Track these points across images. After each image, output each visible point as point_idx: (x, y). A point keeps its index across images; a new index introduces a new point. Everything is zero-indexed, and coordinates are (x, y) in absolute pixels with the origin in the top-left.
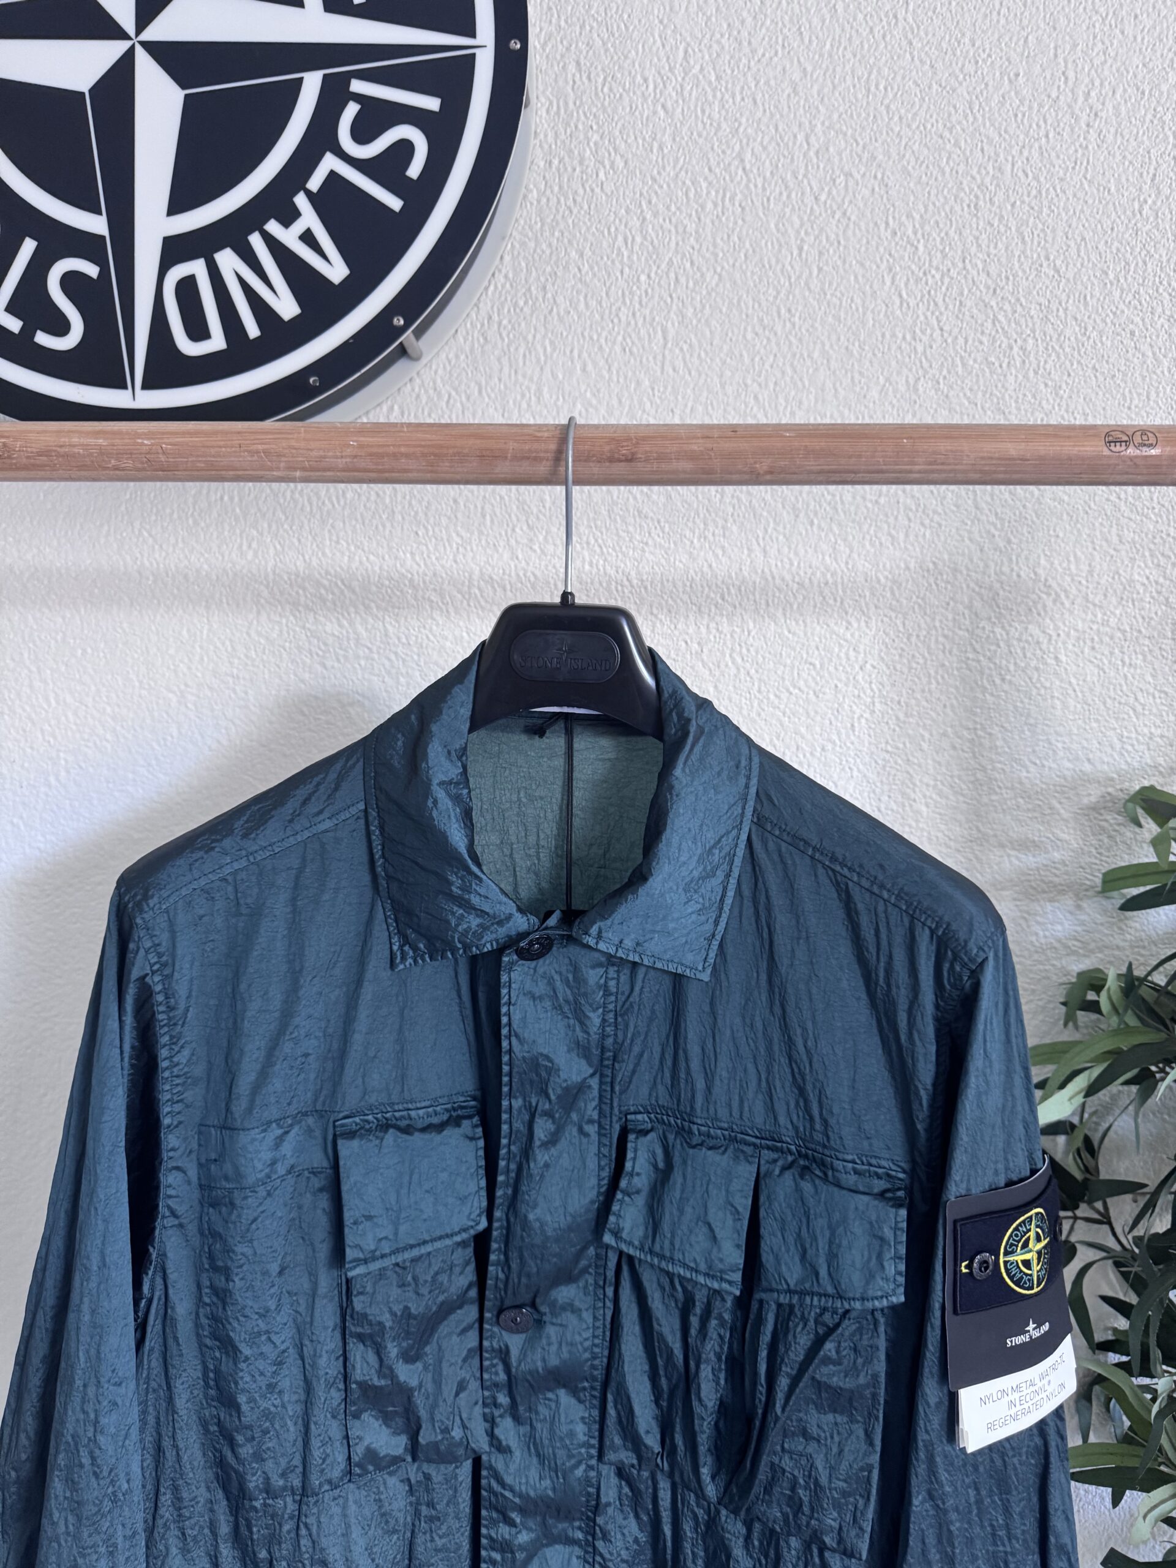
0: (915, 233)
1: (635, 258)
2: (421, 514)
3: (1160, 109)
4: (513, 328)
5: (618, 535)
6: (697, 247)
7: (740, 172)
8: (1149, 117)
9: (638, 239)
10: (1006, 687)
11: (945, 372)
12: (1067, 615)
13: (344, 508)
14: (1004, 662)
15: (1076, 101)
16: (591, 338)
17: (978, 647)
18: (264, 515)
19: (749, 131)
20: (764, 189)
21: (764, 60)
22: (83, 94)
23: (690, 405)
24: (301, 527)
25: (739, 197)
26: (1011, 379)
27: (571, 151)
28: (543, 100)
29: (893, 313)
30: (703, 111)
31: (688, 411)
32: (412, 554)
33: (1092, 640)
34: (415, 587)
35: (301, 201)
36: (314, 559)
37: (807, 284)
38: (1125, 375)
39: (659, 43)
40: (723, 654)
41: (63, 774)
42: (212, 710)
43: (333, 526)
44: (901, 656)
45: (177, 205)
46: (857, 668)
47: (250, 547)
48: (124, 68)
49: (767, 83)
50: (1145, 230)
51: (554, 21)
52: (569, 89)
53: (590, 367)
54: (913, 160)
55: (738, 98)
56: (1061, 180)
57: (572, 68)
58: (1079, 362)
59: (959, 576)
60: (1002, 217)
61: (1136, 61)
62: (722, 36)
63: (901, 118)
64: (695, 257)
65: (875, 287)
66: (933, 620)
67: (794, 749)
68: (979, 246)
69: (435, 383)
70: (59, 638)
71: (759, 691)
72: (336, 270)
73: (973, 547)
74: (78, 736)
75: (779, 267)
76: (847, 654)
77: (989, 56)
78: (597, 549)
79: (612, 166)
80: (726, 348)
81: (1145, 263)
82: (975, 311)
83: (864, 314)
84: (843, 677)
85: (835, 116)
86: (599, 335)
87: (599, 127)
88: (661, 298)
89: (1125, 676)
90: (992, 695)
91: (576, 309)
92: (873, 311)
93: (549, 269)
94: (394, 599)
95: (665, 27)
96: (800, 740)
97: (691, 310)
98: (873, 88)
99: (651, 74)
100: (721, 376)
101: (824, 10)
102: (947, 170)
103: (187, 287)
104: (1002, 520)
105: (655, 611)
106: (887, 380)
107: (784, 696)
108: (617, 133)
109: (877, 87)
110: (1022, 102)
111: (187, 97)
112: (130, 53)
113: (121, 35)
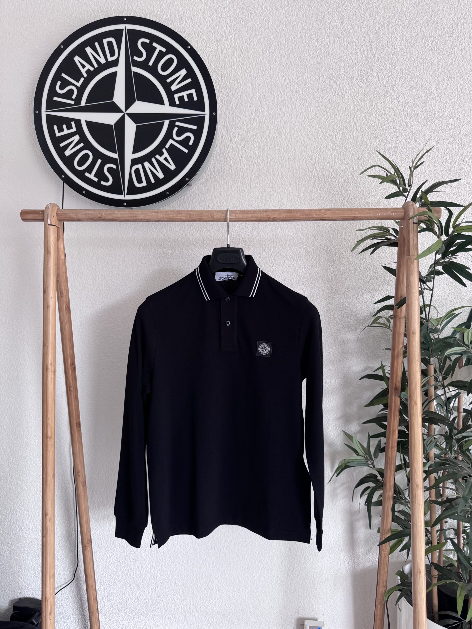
0: (312, 153)
1: (243, 160)
3: (371, 122)
4: (214, 178)
5: (240, 228)
6: (258, 157)
7: (269, 139)
8: (368, 124)
9: (244, 156)
10: (335, 265)
11: (319, 187)
12: (350, 246)
15: (351, 121)
16: (233, 180)
19: (271, 129)
20: (275, 143)
21: (274, 112)
22: (112, 125)
23: (257, 196)
24: (163, 227)
25: (269, 145)
26: (336, 189)
27: (228, 134)
28: (221, 121)
29: (306, 173)
30: (260, 124)
31: (257, 198)
32: (189, 233)
34: (190, 241)
35: (164, 150)
36: (166, 234)
37: (285, 166)
38: (364, 187)
39: (249, 108)
40: (266, 257)
41: (104, 287)
42: (141, 272)
43: (170, 226)
44: (309, 257)
45: (135, 151)
46: (299, 260)
47: (150, 232)
48: (122, 120)
49: (275, 117)
52: (227, 119)
53: (233, 187)
54: (311, 135)
55: (268, 121)
56: (347, 140)
57: (228, 114)
58: (352, 184)
59: (323, 237)
60: (333, 149)
61: (365, 111)
62: (264, 106)
63: (308, 125)
64: (258, 160)
65: (302, 166)
66: (317, 248)
67: (284, 280)
68: (327, 156)
69: (195, 191)
70: (102, 254)
71: (275, 266)
72: (172, 167)
73: (326, 230)
74: (107, 278)
75: (279, 162)
76: (296, 257)
77: (329, 110)
78: (235, 231)
79: (238, 137)
80: (266, 182)
81: (368, 160)
82: (327, 172)
83: (300, 173)
84: (295, 262)
85: (292, 125)
86: (235, 179)
87: (234, 128)
88: (250, 170)
90: (331, 266)
91: (229, 173)
92: (302, 173)
93: (222, 163)
94: (185, 244)
95: (250, 104)
96: (285, 278)
97: (257, 173)
98: (301, 118)
99: (247, 115)
101: (289, 100)
102: (319, 138)
103: (137, 171)
104: (334, 223)
106: (305, 190)
107: (281, 267)
108: (239, 129)
109: (302, 118)
110: (337, 121)
111: (137, 126)
112: (124, 116)
113: (122, 112)
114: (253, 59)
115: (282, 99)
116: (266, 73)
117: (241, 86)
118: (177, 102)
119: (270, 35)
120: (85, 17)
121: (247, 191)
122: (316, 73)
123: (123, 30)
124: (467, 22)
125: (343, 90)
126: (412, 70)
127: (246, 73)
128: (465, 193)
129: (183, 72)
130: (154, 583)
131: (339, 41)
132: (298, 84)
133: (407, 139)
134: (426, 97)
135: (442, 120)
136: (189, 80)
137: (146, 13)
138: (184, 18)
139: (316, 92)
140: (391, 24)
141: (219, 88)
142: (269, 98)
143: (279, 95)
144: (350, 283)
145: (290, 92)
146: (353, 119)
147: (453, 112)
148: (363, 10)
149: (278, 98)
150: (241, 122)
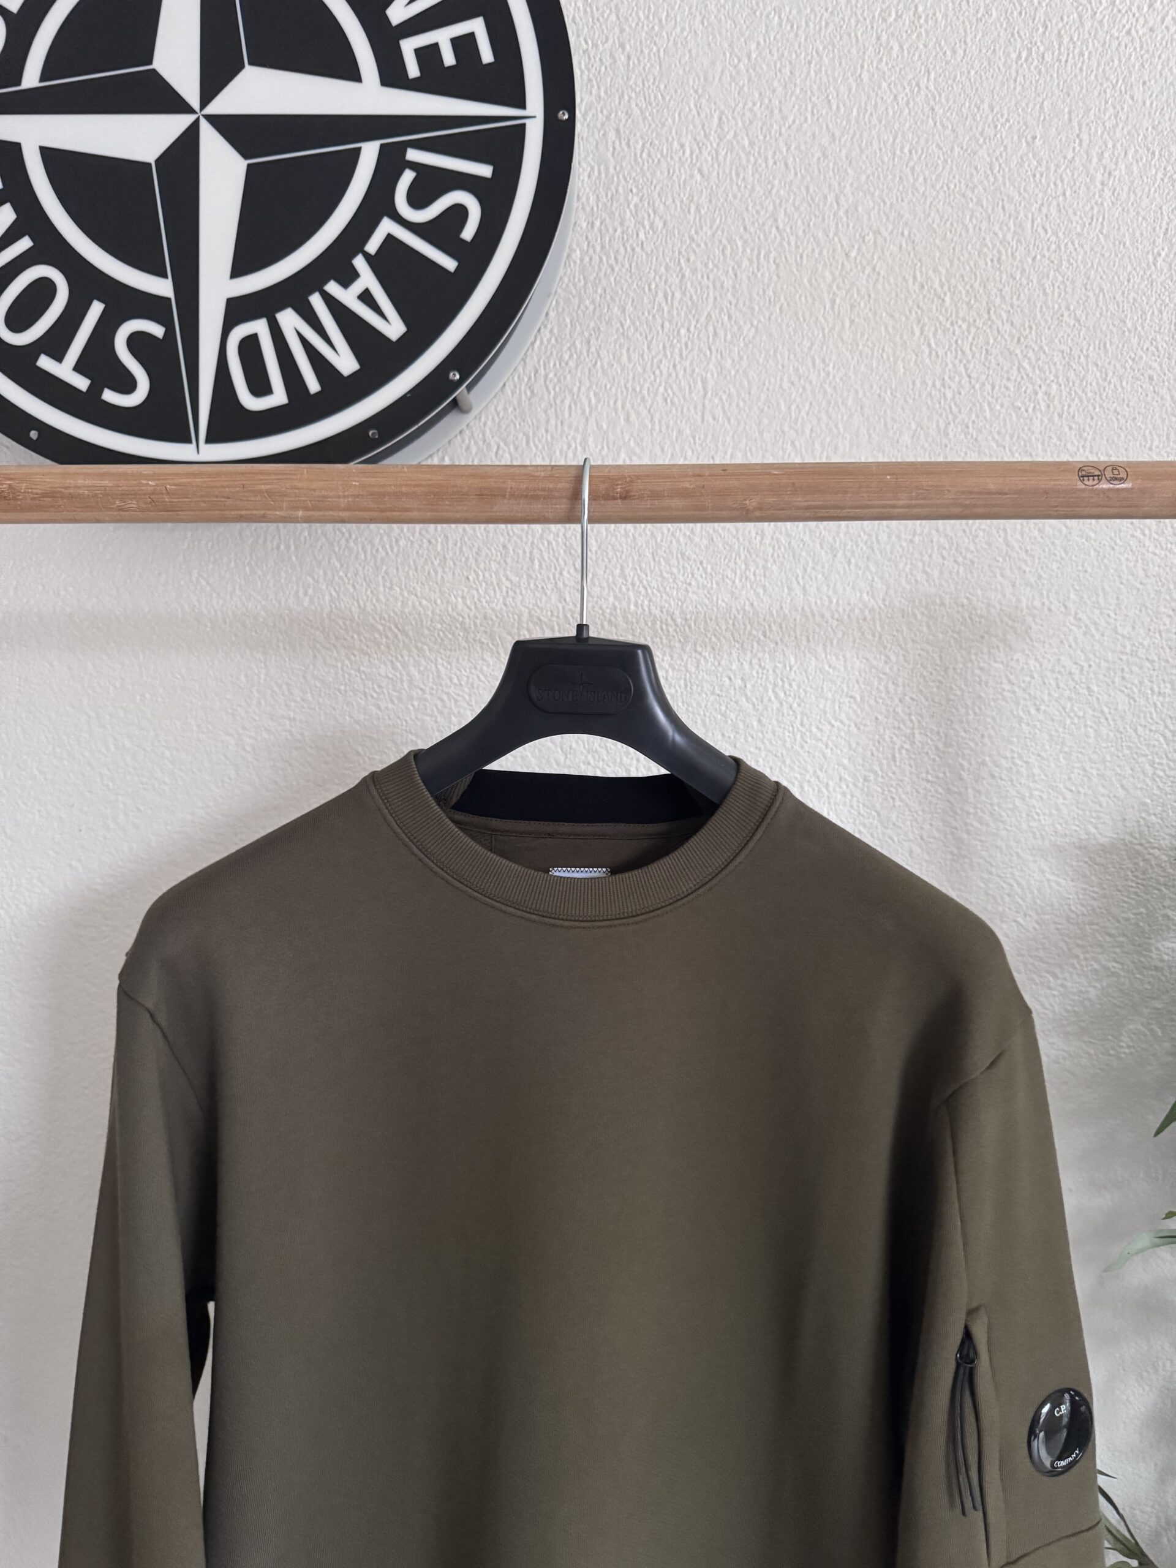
0: (942, 287)
1: (675, 313)
2: (471, 560)
3: (1169, 168)
4: (559, 381)
5: (661, 576)
6: (734, 302)
7: (774, 230)
8: (1160, 175)
9: (678, 295)
10: (1041, 717)
11: (973, 417)
12: (1097, 647)
13: (397, 555)
14: (1038, 693)
15: (1090, 162)
16: (634, 389)
17: (1012, 678)
18: (320, 563)
19: (782, 192)
20: (797, 247)
21: (794, 126)
22: (149, 165)
23: (730, 448)
24: (356, 575)
25: (773, 254)
26: (1037, 423)
27: (612, 213)
28: (584, 165)
29: (922, 361)
30: (738, 175)
32: (463, 598)
33: (1123, 670)
34: (465, 630)
35: (359, 263)
36: (368, 604)
37: (840, 335)
38: (1145, 417)
39: (694, 112)
40: (766, 689)
41: (121, 816)
42: (270, 752)
43: (386, 573)
44: (938, 687)
45: (239, 269)
46: (897, 700)
47: (306, 594)
48: (188, 142)
49: (798, 147)
50: (1159, 280)
51: (594, 92)
52: (609, 155)
53: (633, 417)
54: (937, 217)
55: (771, 162)
56: (1079, 235)
57: (612, 135)
58: (1101, 406)
59: (993, 610)
60: (1023, 270)
61: (1146, 124)
62: (754, 104)
63: (925, 179)
64: (732, 312)
65: (905, 337)
66: (969, 653)
68: (1002, 297)
69: (484, 435)
70: (118, 684)
71: (802, 724)
72: (394, 328)
73: (1005, 583)
74: (136, 779)
75: (814, 318)
76: (886, 688)
77: (1008, 120)
78: (643, 591)
79: (652, 225)
80: (763, 397)
81: (1161, 312)
82: (1001, 359)
83: (895, 363)
84: (883, 709)
85: (863, 178)
87: (639, 190)
88: (700, 350)
89: (1155, 704)
90: (1028, 724)
91: (619, 362)
92: (903, 360)
93: (592, 324)
94: (446, 642)
95: (699, 97)
96: (841, 769)
97: (729, 361)
98: (898, 152)
99: (687, 140)
100: (759, 424)
101: (851, 80)
102: (971, 227)
103: (249, 347)
104: (1033, 556)
105: (699, 649)
106: (919, 425)
107: (827, 728)
108: (656, 196)
109: (902, 151)
110: (1039, 163)
111: (249, 166)
112: (194, 128)
113: (186, 109)
115: (824, 80)
117: (662, 27)
118: (413, 70)
121: (688, 432)
125: (1060, 44)
132: (884, 20)
139: (954, 52)
141: (578, 36)
142: (772, 73)
143: (810, 63)
144: (1102, 790)
145: (854, 51)
146: (1102, 153)
149: (809, 73)
150: (665, 166)
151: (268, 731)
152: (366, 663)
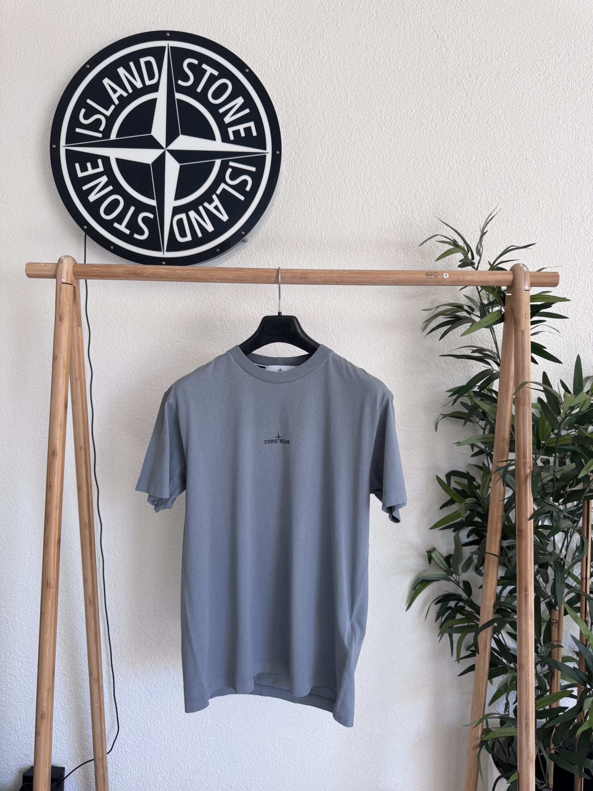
0: (397, 204)
1: (312, 211)
2: (246, 289)
3: (470, 167)
4: (275, 232)
5: (307, 295)
6: (331, 208)
7: (344, 186)
8: (467, 170)
9: (313, 206)
11: (406, 246)
15: (445, 165)
16: (299, 236)
19: (347, 173)
20: (352, 191)
21: (351, 152)
22: (150, 165)
23: (329, 256)
25: (343, 194)
28: (284, 163)
29: (391, 228)
30: (333, 167)
31: (328, 258)
35: (214, 197)
37: (365, 220)
39: (320, 147)
41: (133, 368)
42: (181, 349)
43: (219, 292)
44: (394, 332)
45: (177, 197)
46: (380, 336)
47: (194, 298)
48: (161, 159)
49: (352, 159)
52: (293, 160)
53: (299, 244)
54: (396, 182)
55: (344, 163)
56: (441, 188)
57: (293, 154)
60: (423, 199)
61: (463, 153)
62: (339, 145)
63: (393, 170)
64: (331, 211)
65: (385, 220)
66: (403, 322)
68: (417, 208)
69: (251, 249)
71: (351, 343)
72: (225, 217)
74: (138, 357)
75: (356, 214)
77: (419, 151)
78: (301, 299)
79: (305, 183)
80: (340, 239)
81: (467, 213)
82: (416, 228)
85: (373, 169)
86: (301, 235)
87: (302, 171)
88: (320, 224)
91: (294, 227)
93: (286, 215)
95: (322, 142)
96: (363, 358)
97: (329, 227)
98: (384, 161)
99: (317, 156)
101: (370, 138)
102: (407, 185)
103: (180, 222)
106: (389, 249)
108: (307, 174)
109: (386, 160)
110: (429, 165)
111: (181, 166)
112: (164, 153)
113: (162, 148)
114: (326, 87)
115: (361, 137)
116: (341, 104)
117: (310, 119)
118: (232, 137)
119: (346, 58)
120: (117, 31)
121: (316, 249)
122: (403, 106)
123: (164, 47)
124: (586, 49)
125: (436, 127)
126: (520, 105)
127: (316, 104)
128: (585, 255)
129: (240, 101)
130: (191, 752)
131: (431, 68)
132: (381, 119)
133: (514, 188)
134: (537, 138)
135: (557, 166)
136: (247, 111)
137: (193, 28)
138: (241, 35)
139: (403, 129)
140: (494, 49)
141: (283, 122)
142: (345, 135)
143: (357, 132)
144: (445, 366)
145: (371, 128)
146: (449, 163)
147: (570, 156)
148: (460, 32)
149: (356, 135)
150: (310, 164)
151: (181, 342)
152: (212, 321)
